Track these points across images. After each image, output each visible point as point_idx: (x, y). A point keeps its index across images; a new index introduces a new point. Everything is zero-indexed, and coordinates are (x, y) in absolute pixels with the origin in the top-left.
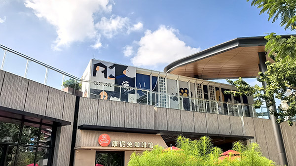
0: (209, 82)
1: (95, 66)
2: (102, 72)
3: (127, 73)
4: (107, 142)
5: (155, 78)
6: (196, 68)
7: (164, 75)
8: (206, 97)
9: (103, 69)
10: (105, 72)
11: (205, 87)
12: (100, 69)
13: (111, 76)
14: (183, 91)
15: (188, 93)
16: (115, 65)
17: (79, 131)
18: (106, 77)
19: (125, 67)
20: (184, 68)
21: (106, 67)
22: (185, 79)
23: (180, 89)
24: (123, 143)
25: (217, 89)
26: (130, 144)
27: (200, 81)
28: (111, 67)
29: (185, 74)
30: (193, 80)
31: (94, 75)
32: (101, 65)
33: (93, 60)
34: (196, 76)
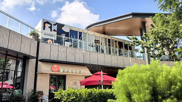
0: (112, 37)
1: (45, 23)
2: (49, 27)
3: (64, 29)
4: (57, 69)
5: (81, 33)
6: (104, 28)
7: (86, 31)
8: (109, 45)
9: (50, 26)
10: (51, 27)
11: (109, 40)
12: (47, 26)
13: (54, 30)
14: (97, 41)
15: (99, 43)
16: (57, 23)
17: (39, 63)
18: (51, 31)
19: (63, 25)
20: (98, 28)
21: (51, 24)
22: (98, 35)
23: (95, 40)
24: (66, 70)
25: (116, 41)
26: (70, 71)
27: (106, 36)
28: (55, 25)
29: (98, 32)
30: (103, 36)
31: (44, 29)
32: (48, 23)
33: (43, 20)
34: (104, 33)
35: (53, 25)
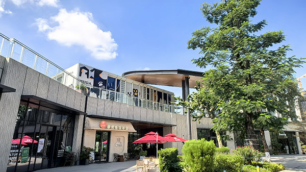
0: (151, 86)
1: (81, 69)
3: (101, 75)
5: (118, 81)
7: (124, 79)
9: (87, 71)
10: (87, 74)
11: (148, 89)
12: (84, 71)
14: (135, 91)
16: (94, 69)
19: (101, 72)
22: (137, 83)
25: (155, 91)
27: (145, 85)
28: (92, 71)
30: (142, 84)
31: (80, 75)
32: (85, 68)
33: (80, 64)
35: (90, 72)
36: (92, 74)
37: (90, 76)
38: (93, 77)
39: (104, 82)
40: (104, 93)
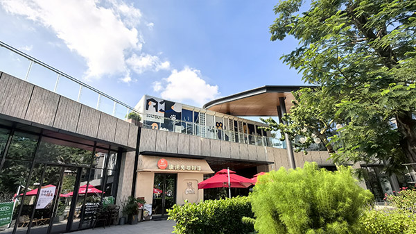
0: (239, 118)
1: (148, 101)
2: (154, 106)
3: (174, 108)
5: (197, 114)
6: (228, 107)
7: (204, 111)
8: (236, 130)
9: (155, 104)
10: (156, 107)
11: (235, 122)
12: (152, 104)
13: (161, 110)
14: (219, 124)
15: (222, 126)
16: (165, 101)
17: (140, 156)
18: (157, 111)
19: (173, 103)
20: (220, 106)
21: (157, 103)
22: (220, 115)
23: (217, 123)
24: (178, 167)
25: (244, 124)
26: (183, 167)
27: (231, 117)
28: (161, 103)
29: (220, 111)
30: (227, 116)
32: (152, 100)
33: (146, 96)
34: (228, 113)
35: (159, 104)
36: (162, 107)
37: (159, 109)
38: (164, 109)
39: (178, 116)
40: (178, 129)
